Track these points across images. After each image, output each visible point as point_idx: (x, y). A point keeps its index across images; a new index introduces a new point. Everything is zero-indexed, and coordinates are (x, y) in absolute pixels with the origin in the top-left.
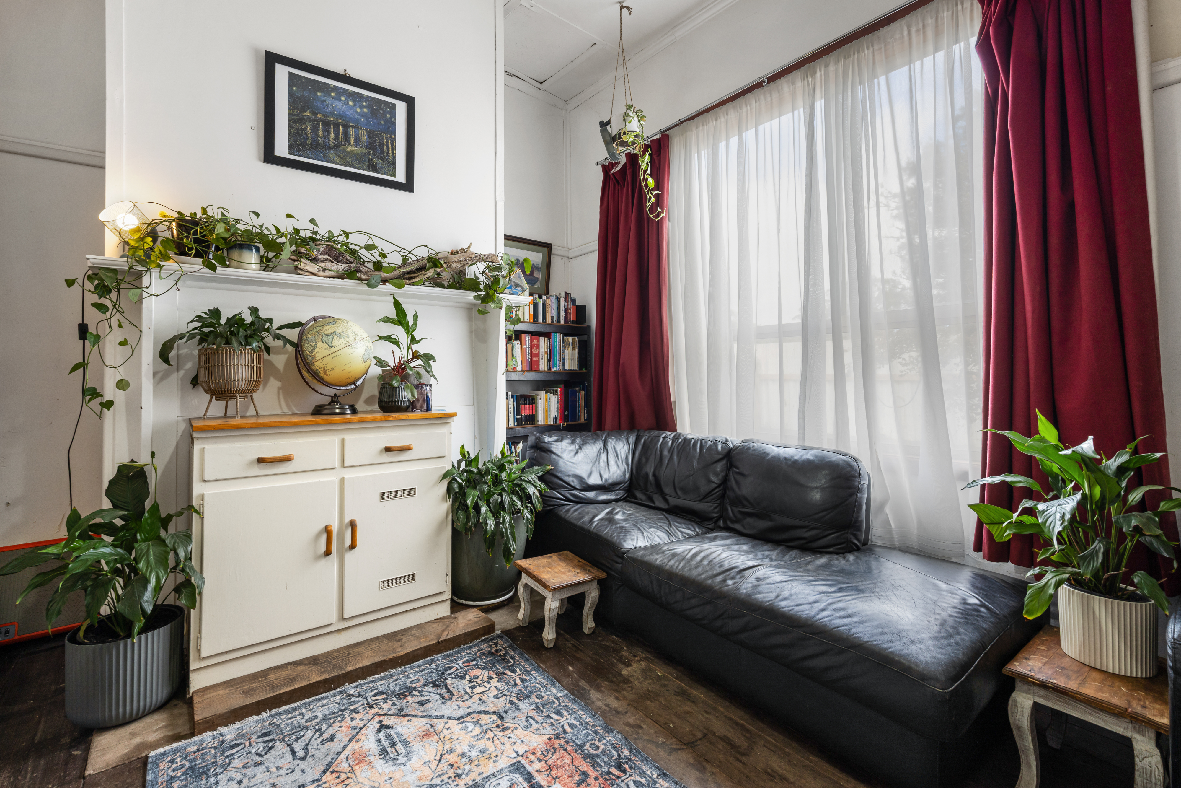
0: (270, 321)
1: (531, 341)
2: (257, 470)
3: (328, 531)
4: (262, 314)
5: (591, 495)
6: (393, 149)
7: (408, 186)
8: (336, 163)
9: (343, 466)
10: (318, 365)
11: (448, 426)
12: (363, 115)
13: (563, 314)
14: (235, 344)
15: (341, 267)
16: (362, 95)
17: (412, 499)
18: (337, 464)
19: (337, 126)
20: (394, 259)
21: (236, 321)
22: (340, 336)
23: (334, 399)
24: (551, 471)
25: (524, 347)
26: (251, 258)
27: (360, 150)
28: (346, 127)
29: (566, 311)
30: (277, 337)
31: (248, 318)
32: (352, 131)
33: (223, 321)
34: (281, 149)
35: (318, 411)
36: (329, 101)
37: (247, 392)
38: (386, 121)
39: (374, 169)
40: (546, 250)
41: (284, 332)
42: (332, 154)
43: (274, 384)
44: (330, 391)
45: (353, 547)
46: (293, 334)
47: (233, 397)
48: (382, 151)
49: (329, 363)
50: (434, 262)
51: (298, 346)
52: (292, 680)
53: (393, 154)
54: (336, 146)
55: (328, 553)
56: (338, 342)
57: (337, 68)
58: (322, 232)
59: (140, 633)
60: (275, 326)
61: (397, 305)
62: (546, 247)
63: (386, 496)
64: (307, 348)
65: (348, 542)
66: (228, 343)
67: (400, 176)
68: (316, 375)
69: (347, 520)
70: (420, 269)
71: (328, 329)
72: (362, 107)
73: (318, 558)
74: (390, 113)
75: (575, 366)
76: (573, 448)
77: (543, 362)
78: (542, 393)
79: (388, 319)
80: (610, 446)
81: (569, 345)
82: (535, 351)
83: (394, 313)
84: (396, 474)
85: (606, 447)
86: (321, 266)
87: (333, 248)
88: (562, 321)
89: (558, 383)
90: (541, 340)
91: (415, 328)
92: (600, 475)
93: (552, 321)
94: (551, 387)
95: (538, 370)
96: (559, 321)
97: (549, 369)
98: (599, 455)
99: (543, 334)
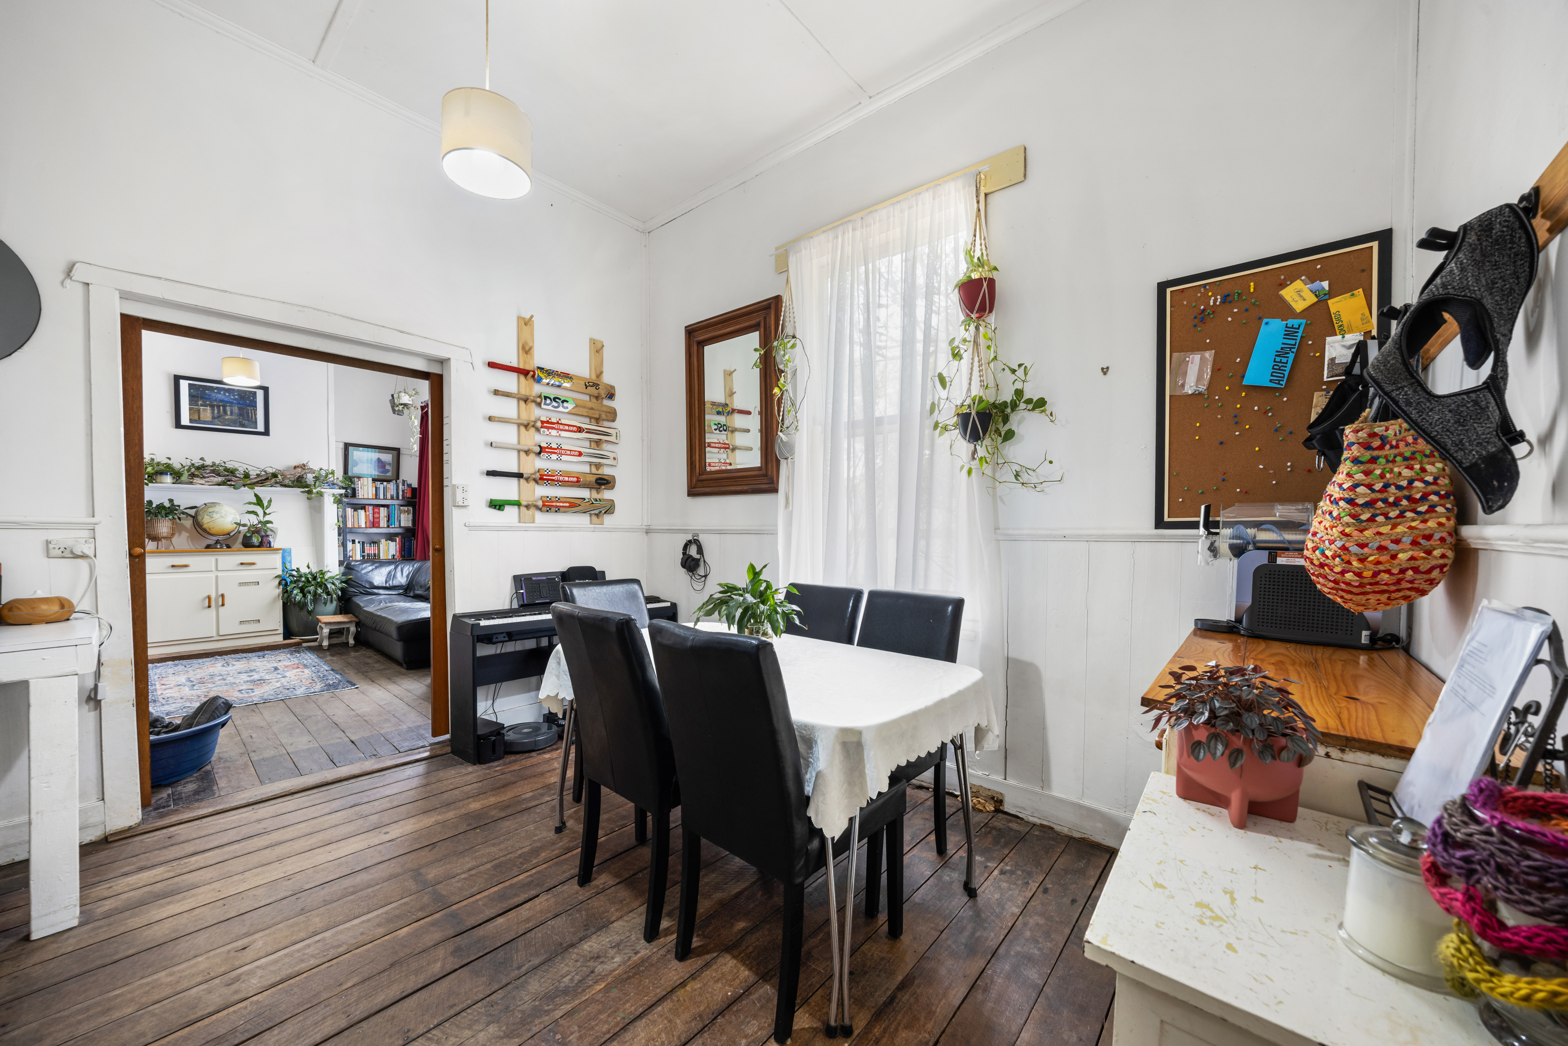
0: (179, 506)
1: (373, 510)
2: (173, 570)
3: (209, 598)
4: (176, 503)
5: (376, 591)
6: (255, 415)
7: (266, 433)
8: (219, 425)
9: (217, 570)
10: (205, 526)
11: (272, 555)
12: (235, 399)
13: (401, 493)
14: (160, 517)
15: (220, 479)
16: (234, 389)
17: (257, 586)
18: (214, 569)
19: (218, 407)
20: (253, 473)
21: (161, 507)
22: (217, 513)
23: (217, 542)
24: (351, 579)
25: (367, 514)
26: (168, 479)
27: (233, 417)
28: (224, 407)
29: (403, 491)
30: (183, 513)
31: (167, 504)
32: (228, 408)
33: (154, 506)
34: (185, 420)
35: (208, 547)
36: (213, 395)
37: (169, 538)
38: (250, 401)
39: (243, 426)
40: (395, 452)
41: (187, 511)
43: (185, 535)
44: (216, 538)
45: (223, 605)
46: (192, 512)
47: (160, 540)
48: (248, 416)
49: (211, 525)
50: (275, 475)
51: (194, 518)
53: (255, 417)
54: (219, 417)
55: (209, 607)
56: (215, 515)
58: (208, 462)
60: (182, 508)
61: (256, 495)
62: (398, 450)
63: (242, 584)
64: (199, 518)
65: (220, 603)
66: (156, 516)
67: (261, 428)
68: (205, 530)
69: (220, 593)
70: (267, 479)
71: (211, 510)
72: (234, 395)
73: (205, 608)
74: (253, 397)
75: (410, 524)
76: (370, 568)
77: (383, 522)
78: (383, 541)
79: (250, 503)
80: (399, 568)
81: (405, 512)
82: (376, 515)
83: (254, 500)
84: (248, 575)
85: (395, 568)
86: (207, 479)
87: (215, 470)
88: (400, 498)
89: (396, 535)
90: (382, 509)
91: (267, 507)
92: (386, 582)
93: (392, 498)
94: (391, 537)
95: (379, 527)
96: (398, 498)
97: (388, 527)
98: (390, 572)
99: (383, 506)
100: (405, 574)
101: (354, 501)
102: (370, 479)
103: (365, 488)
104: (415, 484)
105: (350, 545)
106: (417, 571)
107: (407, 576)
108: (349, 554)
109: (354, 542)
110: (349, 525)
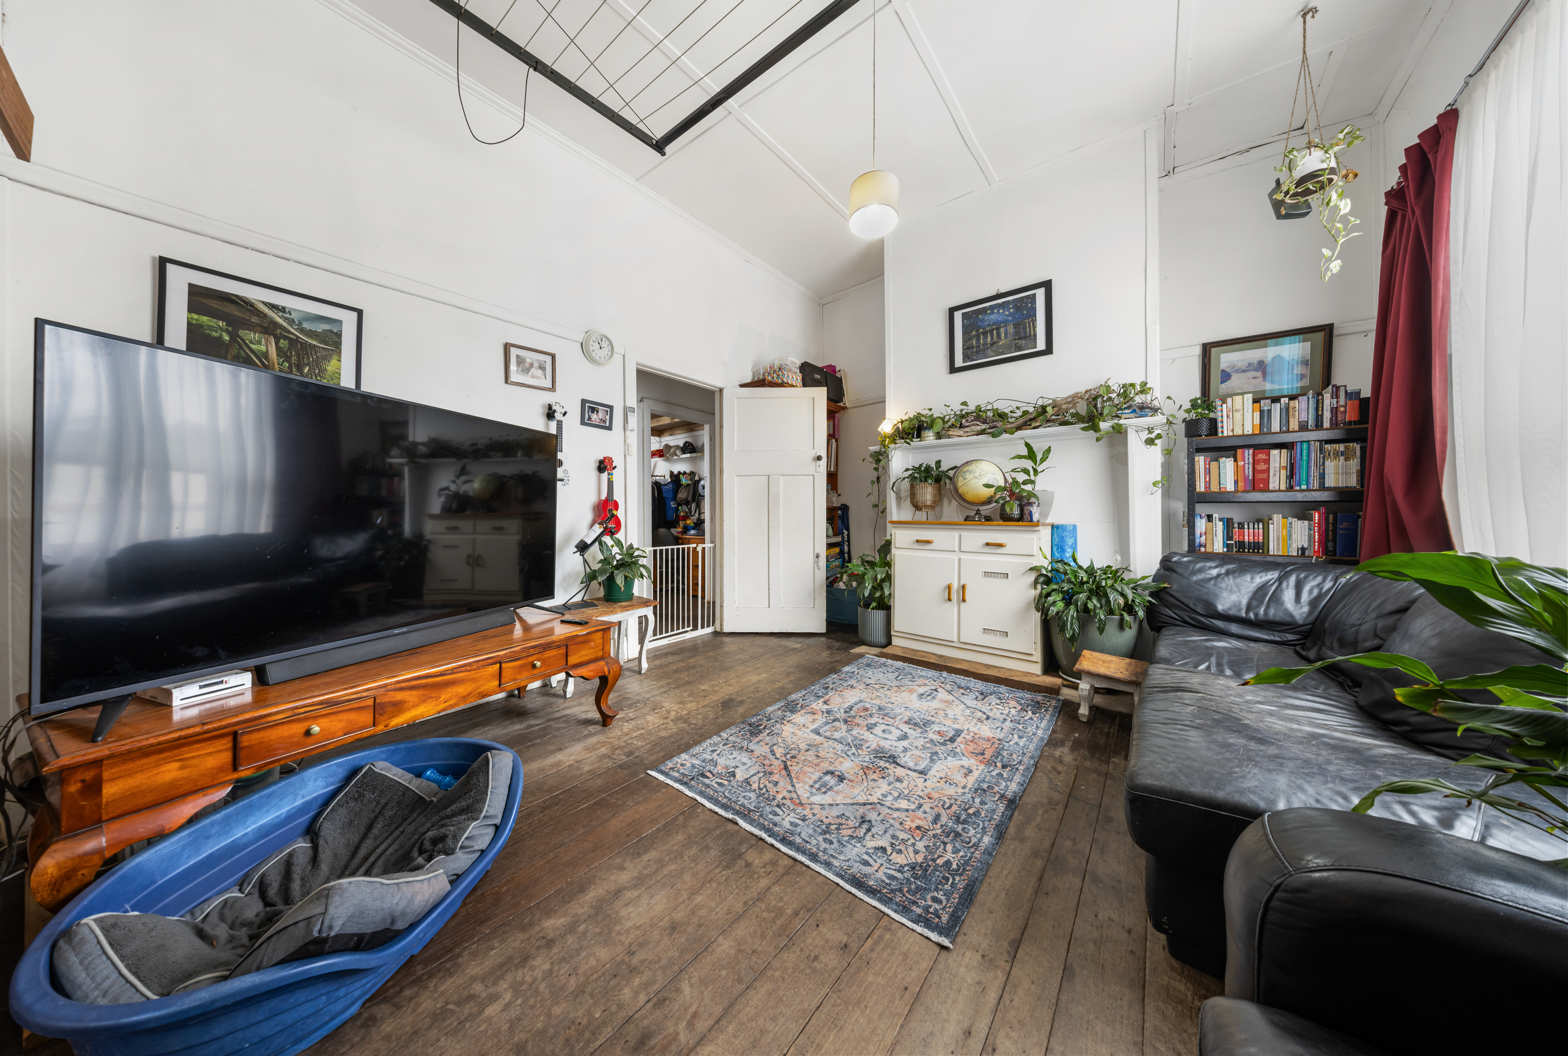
0: (943, 467)
1: (1254, 455)
2: (917, 546)
3: (949, 588)
4: (940, 463)
5: (1219, 624)
6: (1034, 327)
7: (1048, 350)
8: (992, 356)
9: (961, 550)
11: (1037, 533)
12: (1010, 314)
13: (1327, 415)
15: (983, 427)
16: (1009, 301)
17: (1005, 581)
18: (957, 549)
19: (992, 331)
22: (971, 472)
23: (978, 512)
24: (1168, 590)
25: (1241, 463)
27: (1009, 341)
28: (998, 329)
29: (1334, 411)
31: (934, 466)
32: (1002, 329)
34: (959, 360)
35: (967, 518)
36: (987, 318)
37: (932, 507)
39: (1019, 348)
40: (1322, 337)
41: (949, 473)
42: (989, 352)
44: (975, 508)
45: (964, 599)
46: (952, 474)
48: (1025, 334)
52: (923, 657)
53: (1035, 331)
54: (993, 344)
55: (949, 600)
56: (968, 476)
57: (992, 292)
58: (972, 406)
59: (873, 609)
60: (944, 470)
61: (1027, 445)
62: (1327, 327)
63: (987, 574)
65: (961, 596)
67: (1041, 345)
69: (962, 584)
70: (1037, 416)
72: (1009, 309)
73: (945, 601)
74: (1031, 303)
75: (1353, 482)
76: (1214, 572)
77: (1277, 480)
78: (1277, 518)
79: (1020, 457)
80: (1292, 579)
81: (1337, 454)
82: (1261, 466)
83: (1024, 451)
84: (995, 561)
85: (1280, 580)
86: (968, 429)
87: (979, 415)
88: (1326, 424)
89: (1315, 505)
90: (1275, 453)
91: (1043, 460)
92: (1249, 608)
93: (1303, 427)
94: (1302, 511)
95: (1266, 489)
96: (1319, 425)
97: (1291, 488)
98: (1262, 589)
99: (1280, 446)
100: (1305, 597)
101: (1212, 442)
102: (1249, 398)
103: (1238, 416)
104: (1366, 393)
105: (1201, 525)
106: (1343, 594)
107: (1313, 603)
108: (1200, 540)
109: (1210, 518)
110: (1201, 487)
